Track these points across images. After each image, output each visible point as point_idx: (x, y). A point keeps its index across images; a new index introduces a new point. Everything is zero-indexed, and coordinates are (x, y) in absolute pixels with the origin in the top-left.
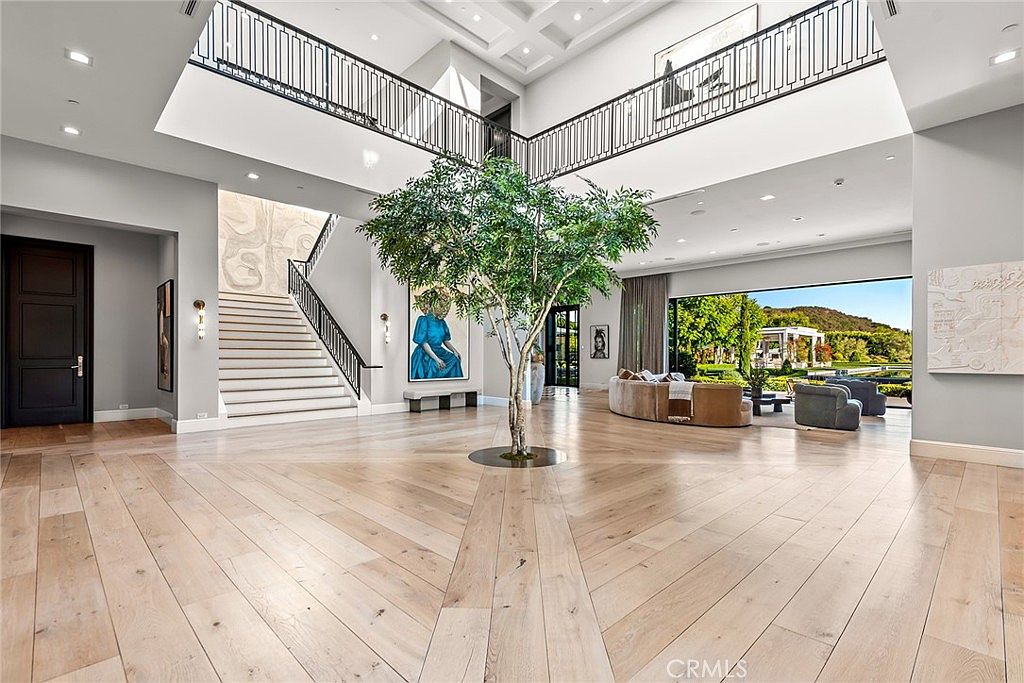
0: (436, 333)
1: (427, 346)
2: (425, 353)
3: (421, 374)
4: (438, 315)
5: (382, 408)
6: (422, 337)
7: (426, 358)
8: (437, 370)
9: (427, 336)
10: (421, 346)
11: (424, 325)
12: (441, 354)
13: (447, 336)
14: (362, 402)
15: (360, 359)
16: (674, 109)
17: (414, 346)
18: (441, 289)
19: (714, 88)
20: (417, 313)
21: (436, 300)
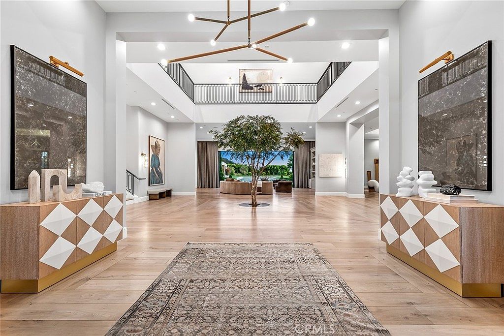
0: (157, 163)
1: (154, 169)
2: (154, 172)
3: (153, 182)
4: (157, 154)
5: (141, 199)
7: (154, 175)
8: (157, 180)
9: (154, 164)
11: (153, 159)
12: (157, 171)
13: (159, 164)
14: (135, 196)
15: (133, 175)
16: (246, 91)
17: (151, 168)
18: (158, 142)
19: (259, 89)
20: (152, 153)
21: (156, 147)
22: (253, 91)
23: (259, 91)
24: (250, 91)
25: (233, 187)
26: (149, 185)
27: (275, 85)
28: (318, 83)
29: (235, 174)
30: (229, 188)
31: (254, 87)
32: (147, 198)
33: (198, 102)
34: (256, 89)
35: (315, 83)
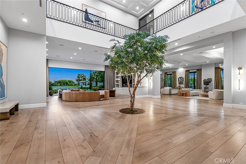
13: (2, 74)
18: (0, 46)
23: (97, 25)
28: (137, 30)
34: (95, 23)
35: (135, 30)
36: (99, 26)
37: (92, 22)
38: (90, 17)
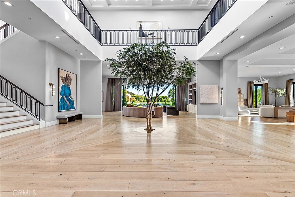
0: (67, 92)
1: (65, 97)
2: (64, 100)
3: (63, 108)
4: (68, 85)
5: (49, 124)
6: (63, 93)
7: (64, 102)
8: (68, 106)
9: (64, 93)
10: (63, 97)
11: (64, 89)
12: (69, 100)
13: (70, 93)
14: (42, 121)
15: (40, 103)
16: (142, 38)
17: (60, 97)
18: (69, 75)
19: (152, 36)
20: (61, 84)
21: (67, 79)
22: (147, 38)
23: (152, 38)
24: (145, 38)
25: (132, 112)
26: (59, 111)
27: (165, 31)
28: (198, 30)
29: (136, 101)
30: (129, 112)
31: (148, 35)
32: (56, 122)
33: (104, 44)
34: (149, 37)
35: (196, 30)
36: (154, 38)
37: (147, 36)
38: (145, 33)
